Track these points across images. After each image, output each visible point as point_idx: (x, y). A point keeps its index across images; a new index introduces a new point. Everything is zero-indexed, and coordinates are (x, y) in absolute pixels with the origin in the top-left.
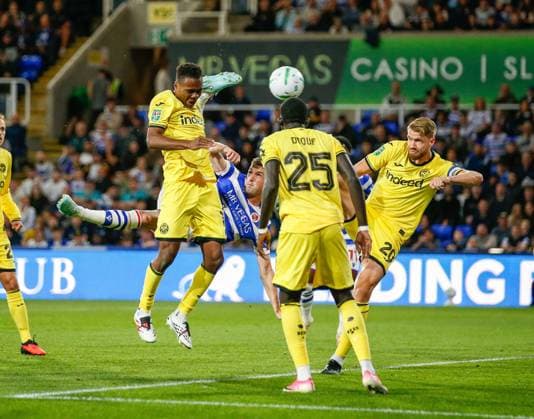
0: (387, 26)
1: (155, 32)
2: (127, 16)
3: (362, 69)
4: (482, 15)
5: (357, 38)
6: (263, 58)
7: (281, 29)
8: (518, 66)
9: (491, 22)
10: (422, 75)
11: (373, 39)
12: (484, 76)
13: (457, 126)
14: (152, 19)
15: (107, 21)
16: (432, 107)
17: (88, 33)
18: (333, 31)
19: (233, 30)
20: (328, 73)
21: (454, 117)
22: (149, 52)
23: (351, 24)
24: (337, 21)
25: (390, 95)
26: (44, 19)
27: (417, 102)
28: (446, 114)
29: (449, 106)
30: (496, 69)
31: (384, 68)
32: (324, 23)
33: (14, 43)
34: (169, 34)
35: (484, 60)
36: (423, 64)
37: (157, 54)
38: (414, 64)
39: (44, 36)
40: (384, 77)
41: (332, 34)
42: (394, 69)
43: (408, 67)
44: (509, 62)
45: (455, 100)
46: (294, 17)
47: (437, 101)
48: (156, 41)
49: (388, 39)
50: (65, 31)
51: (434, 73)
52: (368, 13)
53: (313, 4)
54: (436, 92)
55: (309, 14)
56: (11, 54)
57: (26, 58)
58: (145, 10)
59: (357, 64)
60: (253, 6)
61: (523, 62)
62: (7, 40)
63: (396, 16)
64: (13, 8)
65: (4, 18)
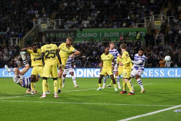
0: (84, 27)
1: (43, 29)
2: (37, 26)
3: (79, 35)
4: (100, 25)
5: (78, 30)
6: (61, 33)
7: (65, 28)
8: (107, 34)
9: (102, 27)
10: (90, 36)
11: (81, 30)
12: (101, 36)
13: (96, 45)
14: (42, 27)
15: (34, 27)
16: (91, 42)
18: (74, 28)
19: (56, 28)
20: (73, 36)
21: (95, 44)
23: (77, 27)
24: (75, 27)
25: (84, 40)
26: (23, 27)
27: (89, 41)
28: (94, 43)
29: (94, 42)
30: (103, 34)
31: (83, 35)
32: (72, 27)
33: (17, 32)
34: (45, 29)
35: (101, 33)
36: (90, 34)
38: (88, 34)
39: (23, 30)
40: (83, 36)
41: (74, 29)
42: (85, 35)
43: (87, 35)
44: (105, 34)
45: (96, 41)
46: (67, 26)
47: (92, 41)
48: (43, 31)
49: (84, 30)
50: (27, 29)
51: (92, 36)
52: (80, 25)
53: (71, 24)
54: (92, 39)
55: (70, 25)
56: (17, 33)
57: (19, 34)
58: (41, 25)
59: (78, 34)
60: (60, 24)
61: (108, 34)
62: (16, 31)
63: (85, 26)
64: (17, 25)
65: (16, 27)
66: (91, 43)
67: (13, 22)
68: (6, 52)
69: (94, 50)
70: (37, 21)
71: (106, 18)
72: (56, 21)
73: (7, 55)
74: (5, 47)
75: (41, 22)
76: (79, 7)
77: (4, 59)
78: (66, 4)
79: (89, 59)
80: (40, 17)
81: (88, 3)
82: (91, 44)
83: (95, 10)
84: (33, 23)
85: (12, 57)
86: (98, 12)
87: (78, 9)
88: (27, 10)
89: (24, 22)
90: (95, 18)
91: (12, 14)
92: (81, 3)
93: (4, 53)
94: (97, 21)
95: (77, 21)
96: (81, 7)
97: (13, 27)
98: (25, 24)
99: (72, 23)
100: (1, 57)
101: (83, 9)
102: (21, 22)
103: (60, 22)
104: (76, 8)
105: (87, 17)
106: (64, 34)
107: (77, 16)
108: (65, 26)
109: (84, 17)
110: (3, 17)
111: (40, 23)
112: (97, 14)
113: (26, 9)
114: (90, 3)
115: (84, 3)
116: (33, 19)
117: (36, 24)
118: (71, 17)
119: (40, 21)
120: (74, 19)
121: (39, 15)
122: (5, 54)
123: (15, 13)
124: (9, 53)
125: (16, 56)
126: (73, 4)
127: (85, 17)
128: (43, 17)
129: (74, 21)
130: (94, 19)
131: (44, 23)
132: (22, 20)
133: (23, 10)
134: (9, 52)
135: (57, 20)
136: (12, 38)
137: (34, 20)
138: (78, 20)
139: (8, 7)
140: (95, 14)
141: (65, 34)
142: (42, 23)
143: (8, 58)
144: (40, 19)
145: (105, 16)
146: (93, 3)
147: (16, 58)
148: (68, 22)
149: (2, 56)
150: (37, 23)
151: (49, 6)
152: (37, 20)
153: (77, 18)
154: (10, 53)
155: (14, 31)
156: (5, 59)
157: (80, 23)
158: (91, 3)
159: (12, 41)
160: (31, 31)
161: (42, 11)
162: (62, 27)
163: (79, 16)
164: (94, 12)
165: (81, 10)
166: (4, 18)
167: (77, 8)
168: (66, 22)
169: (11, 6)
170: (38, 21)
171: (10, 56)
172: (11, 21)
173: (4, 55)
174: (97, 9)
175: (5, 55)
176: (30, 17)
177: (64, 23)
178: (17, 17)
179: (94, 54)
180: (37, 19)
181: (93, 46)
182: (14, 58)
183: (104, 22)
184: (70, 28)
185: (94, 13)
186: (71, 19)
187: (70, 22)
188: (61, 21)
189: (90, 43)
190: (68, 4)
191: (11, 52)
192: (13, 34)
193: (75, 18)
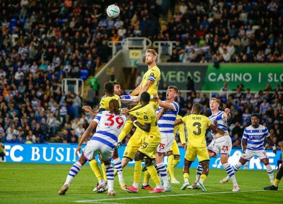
0: (222, 60)
1: (132, 61)
2: (122, 55)
3: (212, 77)
4: (259, 57)
5: (211, 65)
6: (174, 72)
7: (181, 61)
8: (273, 77)
9: (263, 60)
10: (236, 79)
11: (217, 65)
12: (260, 81)
13: (249, 100)
14: (131, 56)
15: (114, 57)
16: (239, 92)
17: (106, 61)
18: (201, 62)
19: (162, 61)
20: (199, 78)
21: (248, 96)
22: (130, 69)
23: (208, 60)
24: (203, 58)
25: (224, 87)
26: (90, 56)
27: (233, 90)
28: (245, 95)
29: (246, 92)
30: (265, 77)
31: (221, 77)
32: (198, 59)
33: (77, 65)
34: (138, 62)
35: (260, 74)
36: (236, 75)
37: (133, 70)
38: (232, 75)
39: (90, 63)
40: (221, 80)
41: (201, 63)
42: (225, 77)
43: (230, 76)
44: (270, 75)
45: (249, 90)
46: (186, 56)
47: (241, 90)
48: (133, 65)
49: (222, 65)
50: (97, 61)
51: (240, 79)
52: (215, 55)
53: (194, 52)
54: (241, 86)
55: (192, 56)
56: (76, 69)
57: (82, 71)
58: (129, 52)
59: (210, 75)
60: (170, 53)
61: (275, 75)
62: (75, 64)
63: (227, 57)
64: (77, 51)
65: (74, 55)
66: (238, 95)
67: (68, 44)
68: (53, 109)
69: (247, 111)
70: (120, 44)
71: (271, 42)
72: (162, 44)
73: (54, 116)
74: (51, 99)
75: (130, 46)
76: (212, 16)
77: (49, 124)
78: (183, 9)
79: (234, 129)
80: (127, 35)
81: (233, 6)
82: (239, 98)
83: (248, 24)
84: (111, 49)
85: (67, 119)
86: (255, 27)
87: (210, 20)
88: (99, 19)
89: (92, 44)
90: (247, 40)
91: (65, 28)
92: (218, 7)
93: (50, 110)
94: (253, 46)
95: (208, 47)
96: (218, 16)
97: (69, 55)
98: (94, 50)
99: (196, 50)
100: (43, 119)
101: (222, 21)
102: (86, 45)
103: (171, 48)
104: (205, 18)
105: (230, 38)
106: (179, 74)
107: (207, 36)
108: (181, 56)
109: (223, 38)
110: (45, 32)
111: (127, 49)
112: (253, 31)
113: (97, 16)
114: (236, 8)
115: (225, 7)
116: (111, 40)
117: (118, 50)
118: (195, 36)
119: (127, 43)
120: (202, 42)
121: (124, 31)
122: (52, 112)
123: (72, 24)
124: (59, 112)
125: (76, 119)
126: (200, 8)
127: (226, 37)
128: (134, 36)
129: (202, 46)
130: (245, 43)
131: (136, 48)
132: (88, 40)
133: (89, 19)
134: (59, 110)
135: (165, 42)
136: (66, 80)
137: (114, 42)
138: (210, 44)
139: (56, 11)
140: (249, 33)
141: (181, 75)
142: (131, 48)
143: (58, 122)
144: (127, 39)
145: (271, 36)
146: (243, 8)
147: (77, 122)
148: (187, 47)
149: (46, 118)
150: (121, 48)
151: (146, 11)
152: (122, 42)
153: (207, 40)
154: (61, 111)
155: (71, 63)
156: (52, 124)
157: (214, 50)
158: (240, 7)
159: (66, 86)
160: (107, 65)
161: (132, 24)
162: (175, 58)
163: (212, 36)
164: (246, 27)
165: (216, 22)
166: (48, 36)
167: (208, 17)
168: (184, 48)
169: (63, 9)
170: (124, 44)
171: (62, 119)
172: (63, 42)
173: (48, 115)
174: (251, 21)
175: (51, 115)
176: (106, 36)
177: (178, 50)
178: (77, 34)
179: (245, 119)
180: (121, 39)
181: (243, 102)
182: (69, 123)
183: (268, 51)
184: (192, 61)
185: (246, 30)
186: (195, 42)
187: (192, 49)
188: (174, 44)
189: (236, 94)
190: (189, 9)
191: (64, 110)
192: (67, 70)
193: (204, 39)
